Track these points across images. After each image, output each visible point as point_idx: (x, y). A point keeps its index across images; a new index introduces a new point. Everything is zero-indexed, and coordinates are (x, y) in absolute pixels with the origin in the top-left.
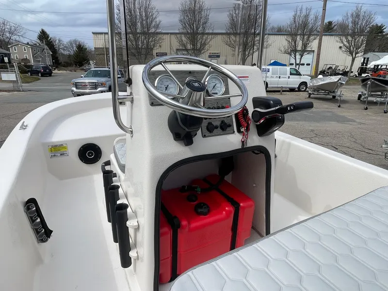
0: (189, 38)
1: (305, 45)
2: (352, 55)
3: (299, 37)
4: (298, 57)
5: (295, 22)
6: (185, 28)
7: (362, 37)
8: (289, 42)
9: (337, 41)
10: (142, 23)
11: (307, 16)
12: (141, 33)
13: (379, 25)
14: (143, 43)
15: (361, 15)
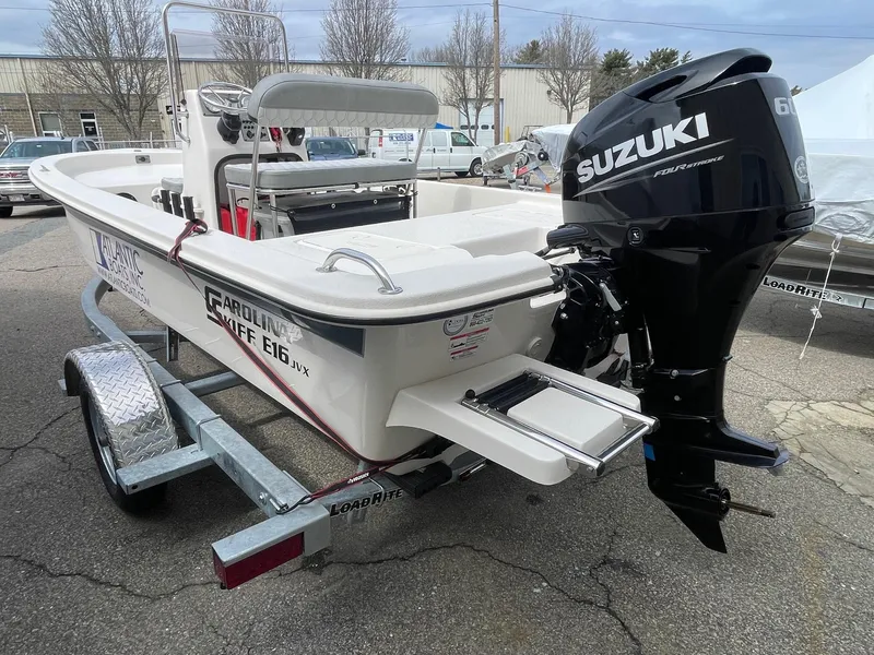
0: (241, 72)
1: (482, 89)
2: (567, 107)
3: (468, 71)
4: (472, 111)
5: (458, 41)
6: (228, 48)
7: (579, 73)
8: (452, 81)
9: (539, 81)
10: (122, 35)
11: (478, 31)
12: (123, 60)
13: (620, 51)
14: (130, 83)
15: (572, 32)
